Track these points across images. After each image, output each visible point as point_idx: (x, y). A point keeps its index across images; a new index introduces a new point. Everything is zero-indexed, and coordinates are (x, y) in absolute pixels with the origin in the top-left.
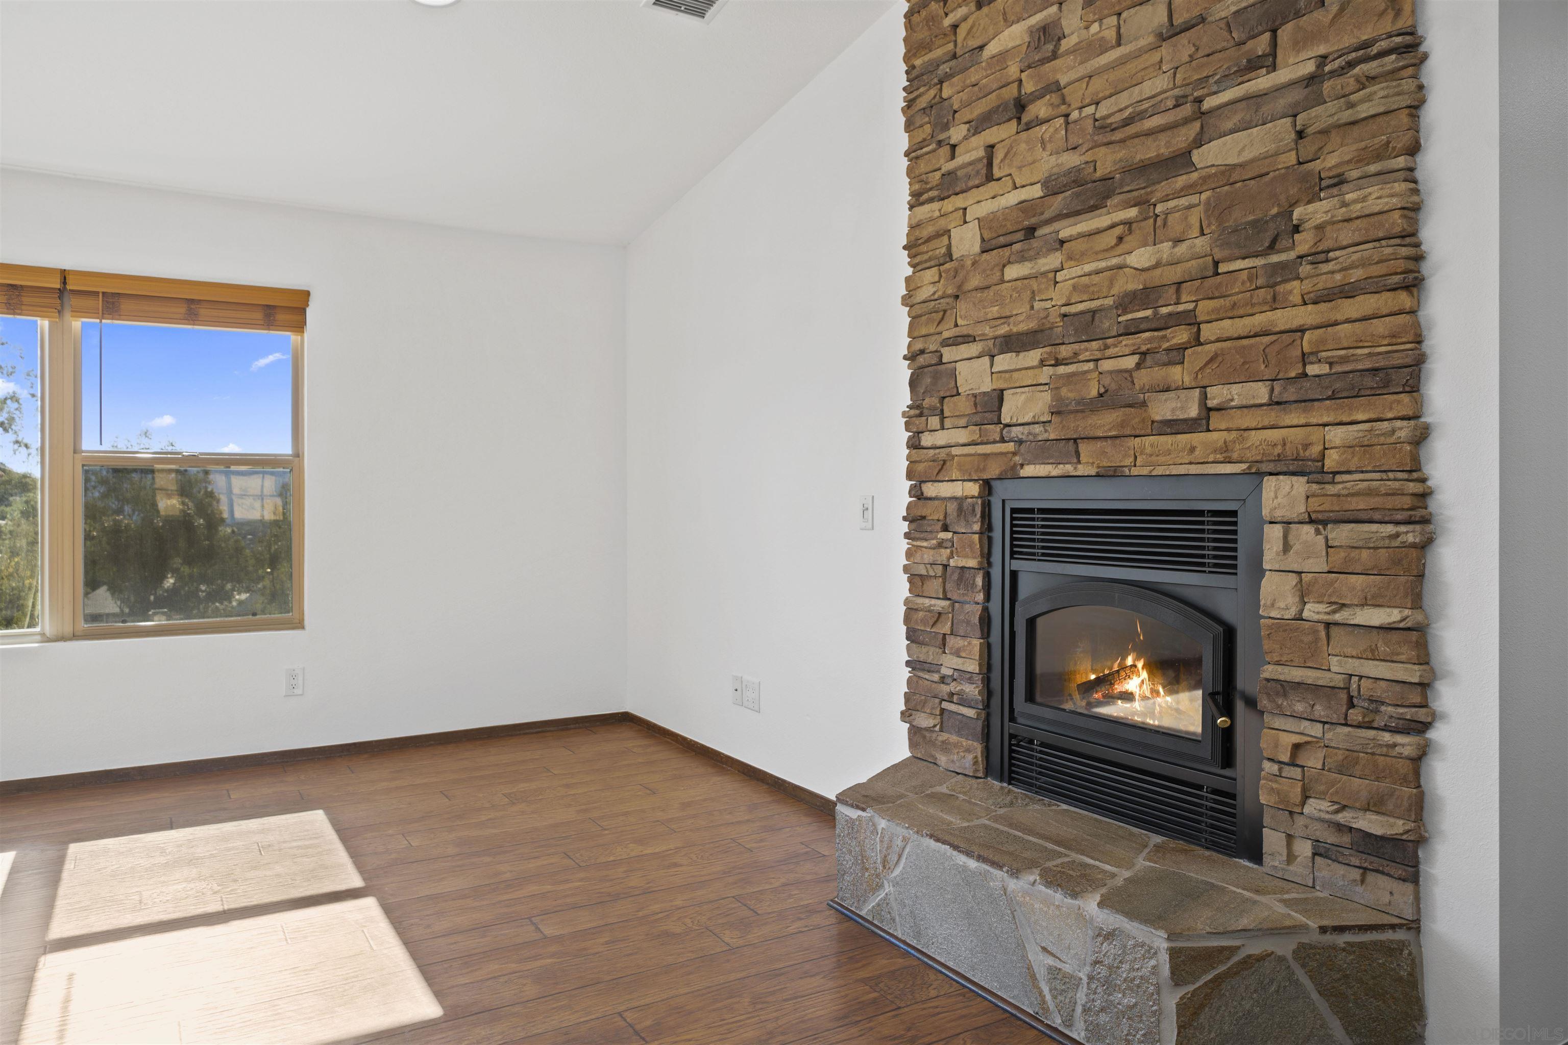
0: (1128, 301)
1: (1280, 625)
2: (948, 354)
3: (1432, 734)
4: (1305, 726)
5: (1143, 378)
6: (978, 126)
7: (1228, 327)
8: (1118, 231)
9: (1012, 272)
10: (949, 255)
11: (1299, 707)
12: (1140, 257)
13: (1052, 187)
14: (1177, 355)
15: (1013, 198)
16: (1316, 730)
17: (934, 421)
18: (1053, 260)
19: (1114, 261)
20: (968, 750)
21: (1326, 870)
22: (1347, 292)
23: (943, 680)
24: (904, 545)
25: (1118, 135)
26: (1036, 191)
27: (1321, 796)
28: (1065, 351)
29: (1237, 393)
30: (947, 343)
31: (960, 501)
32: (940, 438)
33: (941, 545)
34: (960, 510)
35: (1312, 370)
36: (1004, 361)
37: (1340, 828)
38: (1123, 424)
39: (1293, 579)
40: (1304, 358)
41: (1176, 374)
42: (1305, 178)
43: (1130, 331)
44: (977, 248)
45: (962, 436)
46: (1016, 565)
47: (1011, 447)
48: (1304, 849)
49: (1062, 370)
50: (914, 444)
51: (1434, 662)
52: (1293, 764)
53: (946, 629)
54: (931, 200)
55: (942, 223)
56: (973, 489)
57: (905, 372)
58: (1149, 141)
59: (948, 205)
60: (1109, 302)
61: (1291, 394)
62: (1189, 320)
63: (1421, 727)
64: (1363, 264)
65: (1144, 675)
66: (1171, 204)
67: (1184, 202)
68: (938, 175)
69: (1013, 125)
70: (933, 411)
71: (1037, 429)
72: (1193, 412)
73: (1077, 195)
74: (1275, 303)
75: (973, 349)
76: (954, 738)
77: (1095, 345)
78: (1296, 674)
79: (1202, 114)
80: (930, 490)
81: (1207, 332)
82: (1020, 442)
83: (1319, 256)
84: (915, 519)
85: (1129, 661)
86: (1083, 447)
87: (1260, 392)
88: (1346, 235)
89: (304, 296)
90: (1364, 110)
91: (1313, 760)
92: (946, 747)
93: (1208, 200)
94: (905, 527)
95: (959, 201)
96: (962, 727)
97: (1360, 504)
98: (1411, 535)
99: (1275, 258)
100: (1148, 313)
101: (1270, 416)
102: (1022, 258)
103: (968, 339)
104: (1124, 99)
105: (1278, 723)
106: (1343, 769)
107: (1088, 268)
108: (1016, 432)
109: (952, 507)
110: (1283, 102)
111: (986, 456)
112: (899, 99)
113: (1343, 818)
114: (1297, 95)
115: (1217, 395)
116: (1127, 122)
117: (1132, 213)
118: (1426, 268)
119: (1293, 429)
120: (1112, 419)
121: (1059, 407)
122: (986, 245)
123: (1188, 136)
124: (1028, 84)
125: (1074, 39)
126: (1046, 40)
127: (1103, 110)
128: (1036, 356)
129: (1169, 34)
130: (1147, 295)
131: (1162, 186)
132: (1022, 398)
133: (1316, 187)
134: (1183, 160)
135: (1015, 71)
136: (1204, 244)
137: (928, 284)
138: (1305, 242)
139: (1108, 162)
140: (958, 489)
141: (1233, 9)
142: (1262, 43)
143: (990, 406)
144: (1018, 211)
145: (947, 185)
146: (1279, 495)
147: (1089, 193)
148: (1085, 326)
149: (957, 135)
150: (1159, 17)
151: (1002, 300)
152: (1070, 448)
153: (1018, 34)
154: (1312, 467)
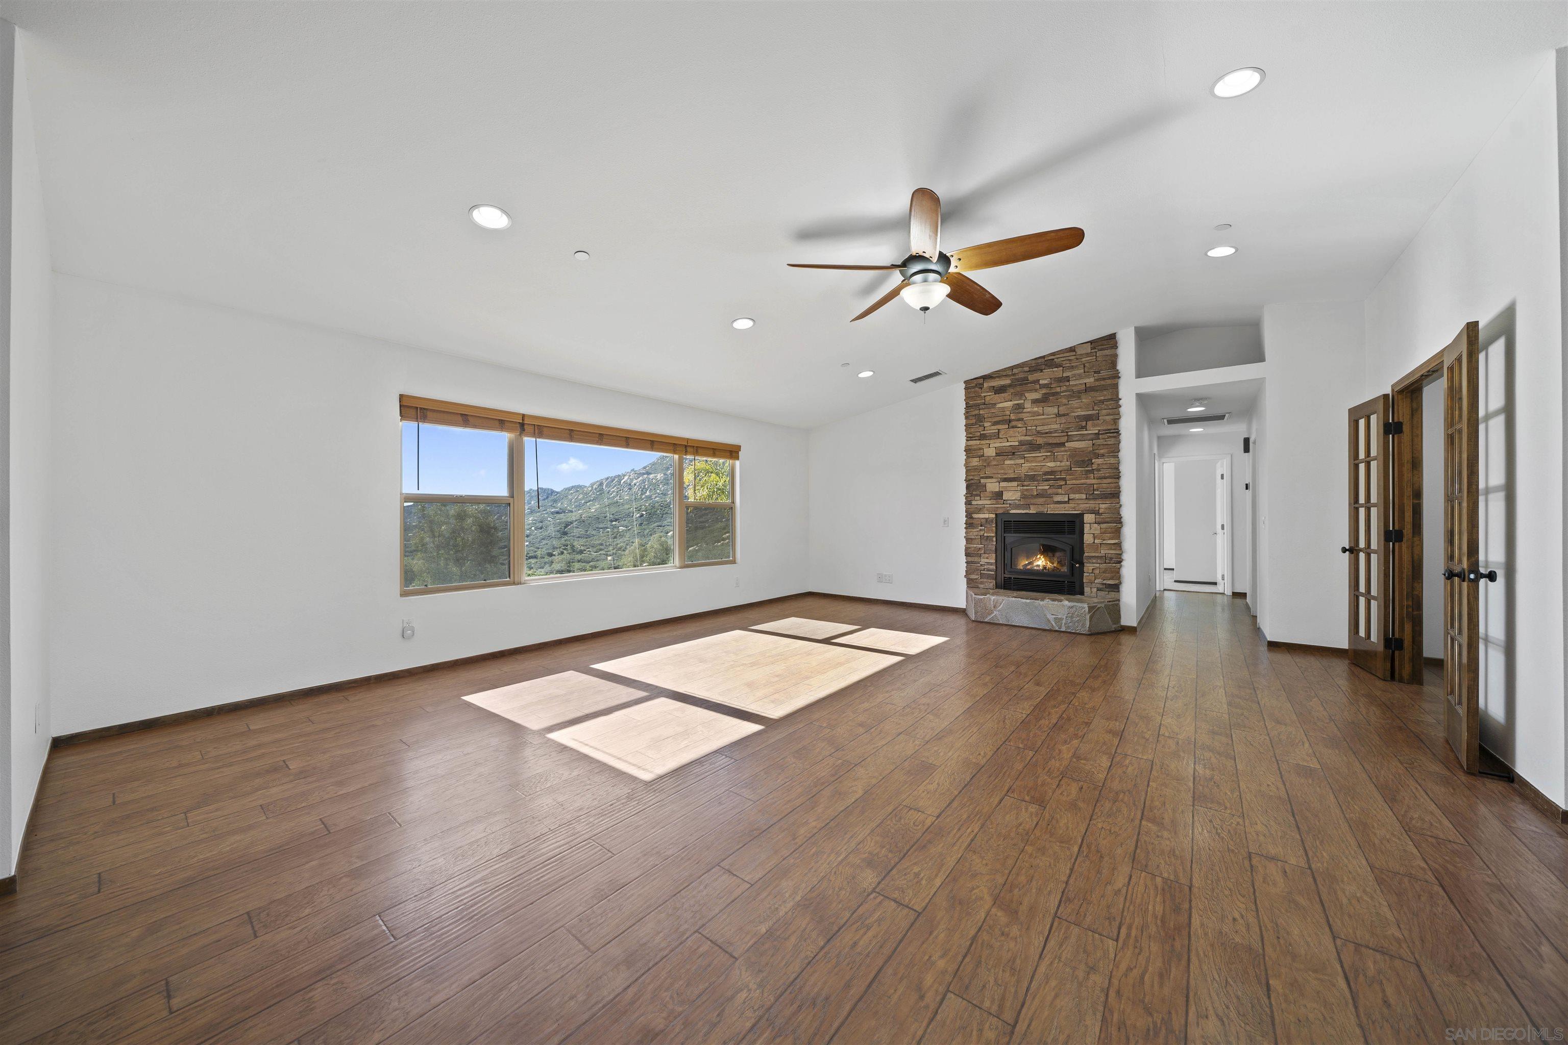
0: (1046, 473)
1: (1089, 545)
2: (982, 481)
3: (1122, 563)
4: (1094, 565)
5: (1050, 492)
6: (996, 423)
7: (1072, 482)
8: (1044, 457)
9: (1007, 462)
10: (983, 456)
11: (1094, 561)
12: (1051, 464)
13: (1022, 443)
14: (1060, 487)
15: (1008, 444)
16: (1098, 565)
17: (978, 498)
18: (1022, 461)
19: (1043, 464)
20: (991, 583)
21: (1100, 593)
22: (1105, 478)
23: (981, 565)
24: (965, 530)
25: (1044, 435)
26: (1017, 444)
27: (1099, 578)
28: (1025, 483)
29: (1077, 496)
30: (982, 478)
31: (986, 519)
32: (980, 502)
33: (981, 530)
34: (986, 521)
35: (1095, 492)
36: (1003, 484)
37: (1103, 584)
38: (1045, 502)
39: (1092, 535)
40: (1094, 490)
41: (1060, 491)
42: (1095, 453)
43: (1047, 480)
44: (994, 454)
45: (989, 502)
46: (1005, 535)
47: (1008, 505)
48: (1095, 590)
49: (1025, 488)
50: (968, 503)
51: (1123, 549)
52: (1092, 573)
53: (983, 552)
54: (975, 440)
55: (980, 446)
56: (994, 516)
57: (964, 485)
58: (1053, 438)
59: (984, 442)
60: (1041, 473)
61: (1091, 497)
62: (1064, 479)
63: (1120, 562)
64: (1109, 473)
65: (1043, 559)
66: (1059, 453)
67: (1063, 453)
68: (979, 434)
69: (1007, 426)
70: (977, 495)
71: (1017, 501)
72: (1067, 500)
73: (1031, 447)
74: (1086, 478)
75: (994, 480)
76: (985, 580)
77: (1036, 482)
78: (1094, 554)
79: (1068, 435)
80: (975, 516)
81: (1068, 482)
82: (1010, 504)
83: (1098, 470)
84: (969, 525)
85: (1039, 556)
86: (1031, 506)
87: (1084, 496)
88: (1105, 467)
90: (1109, 443)
91: (1097, 572)
92: (982, 583)
93: (1069, 454)
94: (965, 526)
95: (987, 442)
96: (989, 577)
97: (1108, 520)
99: (1087, 469)
100: (1053, 477)
101: (1086, 501)
102: (1011, 459)
103: (991, 477)
104: (1045, 427)
105: (1088, 565)
106: (1104, 572)
107: (1033, 464)
108: (1009, 502)
109: (983, 521)
110: (1089, 437)
111: (998, 507)
112: (963, 411)
113: (1105, 582)
114: (1092, 436)
115: (1072, 496)
116: (1047, 433)
117: (1049, 454)
118: (1121, 475)
119: (1092, 504)
120: (1041, 500)
121: (1024, 497)
122: (998, 454)
123: (1064, 439)
124: (1013, 417)
125: (1029, 410)
126: (1019, 408)
127: (1039, 428)
128: (1015, 484)
129: (1058, 415)
130: (1052, 473)
131: (1057, 449)
132: (1011, 493)
133: (1098, 456)
134: (1063, 444)
135: (1008, 413)
136: (1068, 463)
137: (975, 462)
138: (1095, 467)
139: (1040, 441)
140: (986, 516)
141: (1076, 414)
142: (1084, 424)
143: (999, 495)
144: (1009, 448)
145: (983, 437)
146: (1088, 518)
147: (1034, 447)
148: (1032, 478)
149: (986, 424)
150: (1056, 411)
151: (1003, 469)
152: (1028, 506)
153: (1009, 404)
154: (1096, 512)
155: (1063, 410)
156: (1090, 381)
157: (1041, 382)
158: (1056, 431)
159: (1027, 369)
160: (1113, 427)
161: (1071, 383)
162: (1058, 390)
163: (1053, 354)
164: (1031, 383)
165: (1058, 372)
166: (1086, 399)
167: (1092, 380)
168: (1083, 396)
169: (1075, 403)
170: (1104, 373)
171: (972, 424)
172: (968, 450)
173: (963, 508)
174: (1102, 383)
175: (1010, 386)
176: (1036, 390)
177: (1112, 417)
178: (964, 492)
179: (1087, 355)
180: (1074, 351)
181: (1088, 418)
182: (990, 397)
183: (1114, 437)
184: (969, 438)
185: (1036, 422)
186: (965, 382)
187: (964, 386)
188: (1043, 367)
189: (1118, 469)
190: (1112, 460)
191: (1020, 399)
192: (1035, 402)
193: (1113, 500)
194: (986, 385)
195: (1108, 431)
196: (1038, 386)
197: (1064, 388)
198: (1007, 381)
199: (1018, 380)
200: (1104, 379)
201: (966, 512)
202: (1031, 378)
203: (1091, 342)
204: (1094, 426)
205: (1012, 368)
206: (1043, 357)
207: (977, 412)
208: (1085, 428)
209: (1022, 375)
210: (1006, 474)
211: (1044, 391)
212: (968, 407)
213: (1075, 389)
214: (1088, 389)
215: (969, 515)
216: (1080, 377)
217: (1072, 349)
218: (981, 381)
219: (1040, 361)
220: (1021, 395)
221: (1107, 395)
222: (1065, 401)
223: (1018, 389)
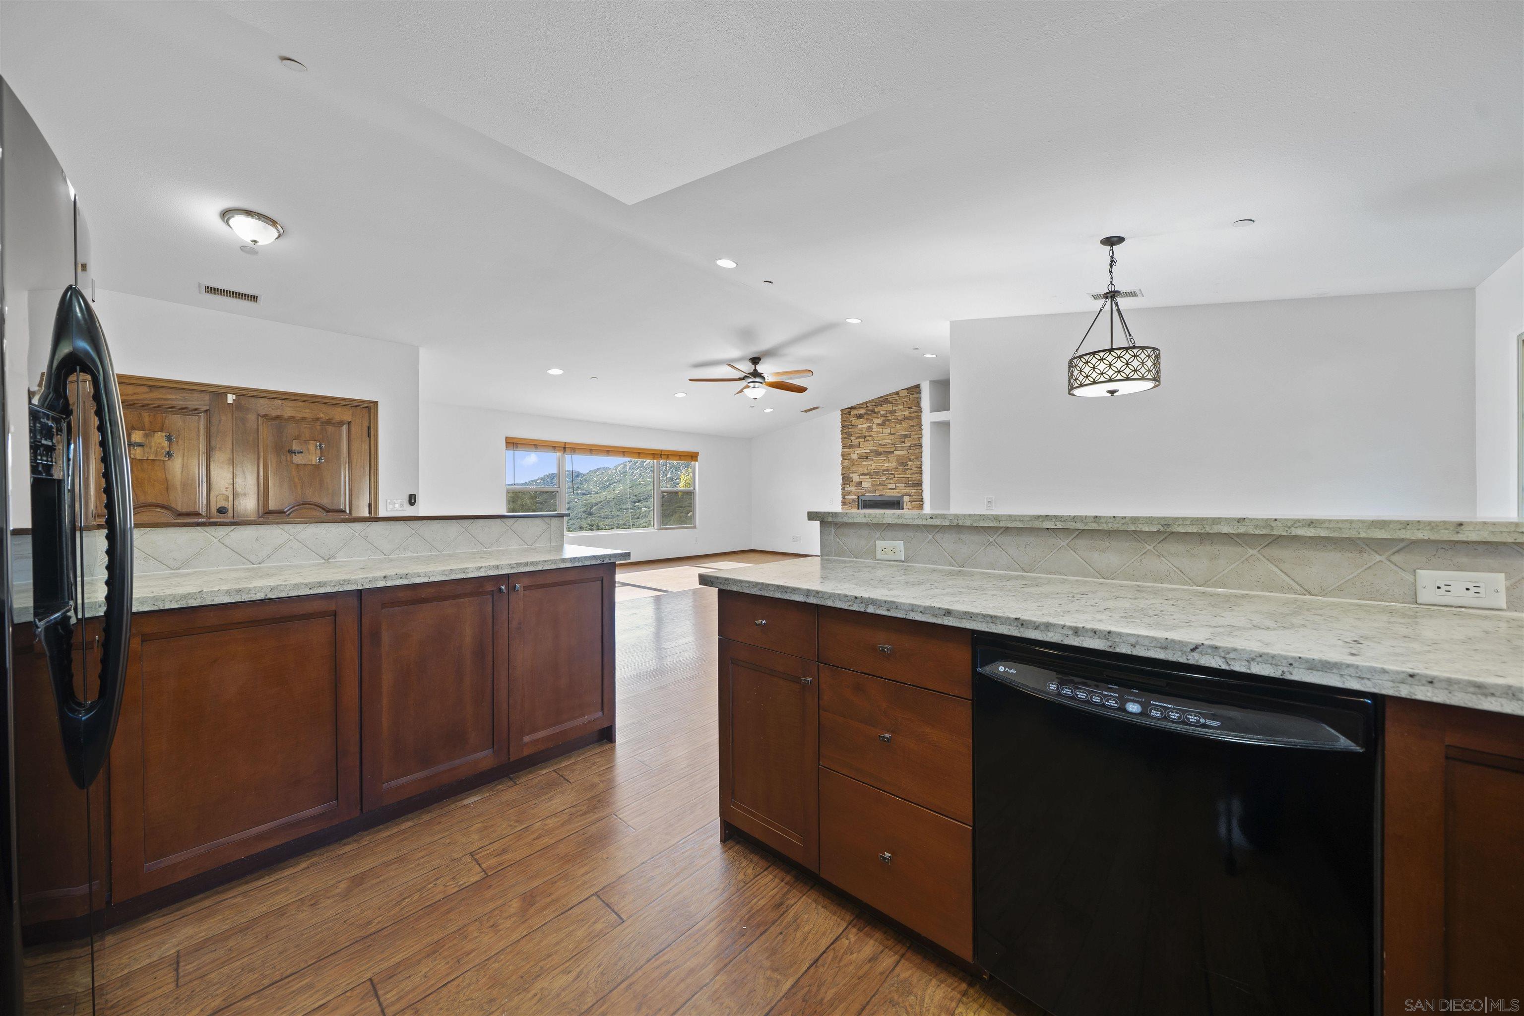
0: (884, 471)
2: (850, 475)
5: (886, 482)
6: (858, 438)
7: (898, 476)
8: (883, 460)
9: (864, 463)
10: (851, 459)
12: (886, 465)
13: (871, 451)
14: (891, 479)
15: (864, 451)
17: (848, 486)
18: (872, 462)
19: (882, 465)
22: (914, 474)
25: (883, 447)
26: (869, 451)
28: (873, 477)
29: (900, 485)
30: (850, 473)
31: (853, 499)
32: (849, 489)
34: (853, 501)
35: (910, 483)
36: (862, 477)
38: (883, 488)
40: (909, 481)
41: (891, 482)
42: (910, 458)
43: (885, 475)
44: (855, 458)
45: (854, 488)
49: (873, 480)
50: (843, 489)
54: (847, 448)
55: (849, 452)
56: (856, 497)
57: (841, 477)
58: (888, 448)
59: (851, 450)
60: (881, 470)
61: (907, 486)
62: (893, 474)
64: (916, 471)
66: (891, 458)
67: (893, 458)
68: (849, 444)
69: (864, 440)
70: (847, 484)
71: (869, 488)
72: (895, 487)
73: (876, 454)
74: (905, 474)
75: (857, 474)
77: (879, 476)
79: (895, 447)
80: (846, 497)
81: (896, 476)
82: (865, 490)
83: (911, 469)
87: (904, 485)
88: (914, 467)
89: (698, 453)
90: (917, 452)
93: (896, 459)
95: (853, 450)
97: (916, 499)
98: (921, 503)
99: (905, 468)
100: (888, 473)
101: (905, 488)
102: (866, 461)
103: (855, 473)
104: (884, 441)
107: (877, 465)
108: (865, 488)
109: (851, 500)
110: (906, 448)
111: (859, 492)
112: (840, 429)
114: (908, 448)
115: (897, 485)
116: (884, 445)
117: (885, 458)
118: (923, 472)
119: (907, 490)
120: (881, 488)
121: (873, 485)
122: (859, 458)
123: (893, 449)
124: (867, 434)
125: (875, 430)
126: (870, 428)
127: (880, 442)
128: (868, 477)
129: (890, 434)
130: (887, 470)
131: (889, 455)
132: (866, 483)
133: (911, 460)
134: (892, 452)
135: (864, 431)
136: (895, 464)
137: (846, 462)
138: (909, 467)
139: (881, 450)
140: (853, 497)
141: (899, 434)
142: (903, 440)
143: (859, 484)
144: (865, 454)
145: (851, 446)
146: (906, 499)
147: (878, 454)
148: (877, 473)
149: (852, 438)
150: (888, 431)
151: (862, 467)
152: (875, 491)
153: (864, 426)
154: (909, 495)
155: (893, 431)
156: (906, 413)
157: (882, 413)
158: (889, 444)
159: (874, 404)
160: (918, 442)
161: (897, 414)
162: (890, 418)
163: (887, 395)
164: (876, 413)
165: (890, 407)
166: (905, 424)
167: (907, 413)
168: (903, 423)
169: (899, 427)
170: (913, 409)
171: (845, 438)
172: (843, 455)
173: (840, 492)
174: (913, 415)
175: (865, 414)
176: (878, 418)
177: (917, 436)
178: (841, 481)
179: (905, 397)
180: (898, 394)
181: (905, 436)
182: (855, 421)
183: (919, 449)
184: (844, 447)
185: (879, 438)
186: (842, 411)
187: (841, 413)
188: (883, 403)
189: (921, 468)
190: (918, 463)
191: (870, 423)
192: (879, 425)
193: (918, 487)
194: (852, 413)
195: (915, 445)
196: (880, 415)
197: (893, 417)
198: (863, 411)
199: (869, 410)
200: (914, 412)
201: (842, 494)
202: (876, 409)
203: (907, 389)
204: (909, 441)
205: (866, 403)
206: (882, 397)
207: (847, 430)
208: (904, 442)
209: (871, 408)
210: (863, 470)
211: (883, 418)
212: (843, 427)
213: (899, 418)
214: (906, 418)
215: (844, 498)
216: (901, 411)
217: (897, 393)
218: (849, 410)
219: (881, 399)
220: (870, 420)
221: (914, 422)
222: (893, 425)
223: (870, 416)
